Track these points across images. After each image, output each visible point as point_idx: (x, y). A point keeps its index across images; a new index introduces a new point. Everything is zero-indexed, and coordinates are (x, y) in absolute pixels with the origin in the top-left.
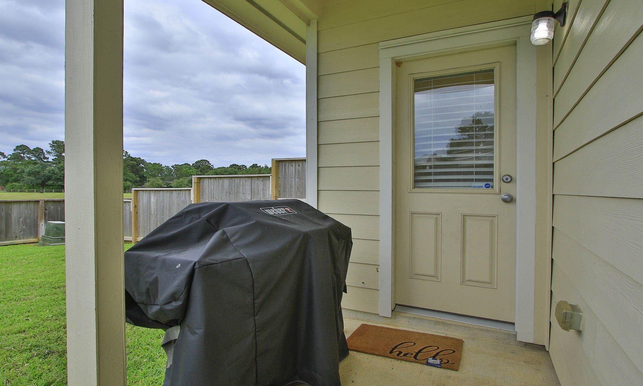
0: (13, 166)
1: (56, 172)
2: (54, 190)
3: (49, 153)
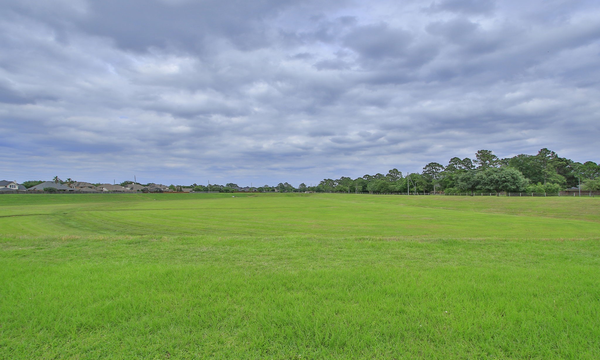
0: (449, 175)
1: (483, 177)
2: (482, 193)
3: (475, 161)
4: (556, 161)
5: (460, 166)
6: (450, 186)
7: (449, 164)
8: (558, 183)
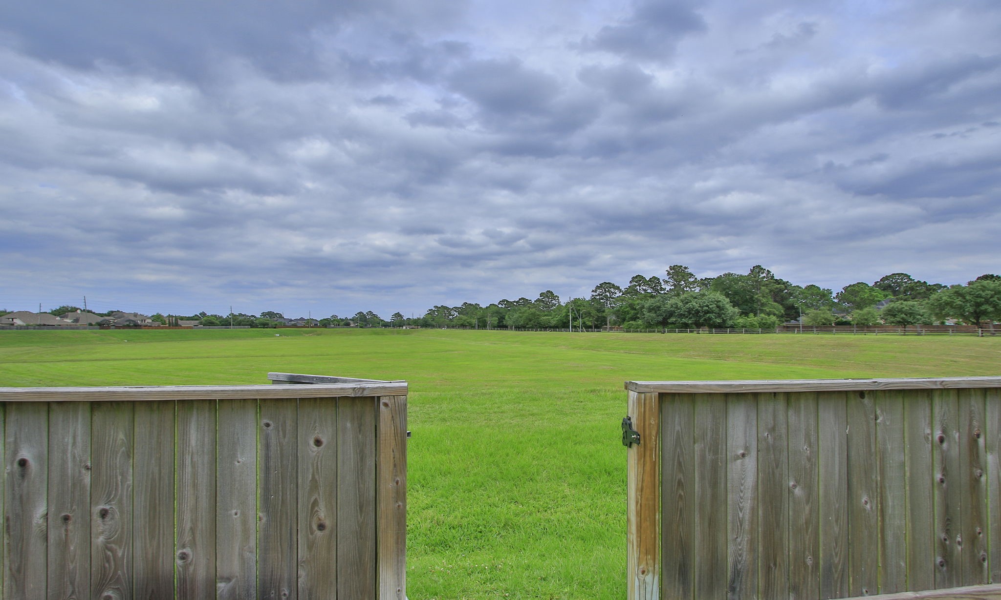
0: (629, 301)
1: (679, 306)
2: (677, 330)
3: (666, 282)
4: (772, 284)
5: (644, 288)
6: (631, 318)
7: (630, 285)
8: (774, 314)
